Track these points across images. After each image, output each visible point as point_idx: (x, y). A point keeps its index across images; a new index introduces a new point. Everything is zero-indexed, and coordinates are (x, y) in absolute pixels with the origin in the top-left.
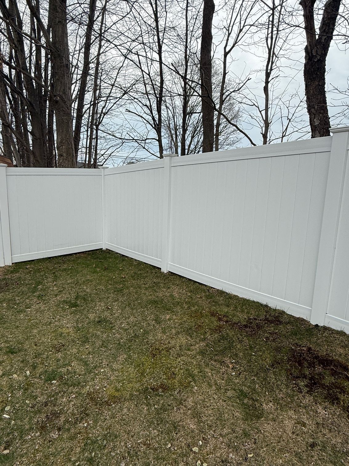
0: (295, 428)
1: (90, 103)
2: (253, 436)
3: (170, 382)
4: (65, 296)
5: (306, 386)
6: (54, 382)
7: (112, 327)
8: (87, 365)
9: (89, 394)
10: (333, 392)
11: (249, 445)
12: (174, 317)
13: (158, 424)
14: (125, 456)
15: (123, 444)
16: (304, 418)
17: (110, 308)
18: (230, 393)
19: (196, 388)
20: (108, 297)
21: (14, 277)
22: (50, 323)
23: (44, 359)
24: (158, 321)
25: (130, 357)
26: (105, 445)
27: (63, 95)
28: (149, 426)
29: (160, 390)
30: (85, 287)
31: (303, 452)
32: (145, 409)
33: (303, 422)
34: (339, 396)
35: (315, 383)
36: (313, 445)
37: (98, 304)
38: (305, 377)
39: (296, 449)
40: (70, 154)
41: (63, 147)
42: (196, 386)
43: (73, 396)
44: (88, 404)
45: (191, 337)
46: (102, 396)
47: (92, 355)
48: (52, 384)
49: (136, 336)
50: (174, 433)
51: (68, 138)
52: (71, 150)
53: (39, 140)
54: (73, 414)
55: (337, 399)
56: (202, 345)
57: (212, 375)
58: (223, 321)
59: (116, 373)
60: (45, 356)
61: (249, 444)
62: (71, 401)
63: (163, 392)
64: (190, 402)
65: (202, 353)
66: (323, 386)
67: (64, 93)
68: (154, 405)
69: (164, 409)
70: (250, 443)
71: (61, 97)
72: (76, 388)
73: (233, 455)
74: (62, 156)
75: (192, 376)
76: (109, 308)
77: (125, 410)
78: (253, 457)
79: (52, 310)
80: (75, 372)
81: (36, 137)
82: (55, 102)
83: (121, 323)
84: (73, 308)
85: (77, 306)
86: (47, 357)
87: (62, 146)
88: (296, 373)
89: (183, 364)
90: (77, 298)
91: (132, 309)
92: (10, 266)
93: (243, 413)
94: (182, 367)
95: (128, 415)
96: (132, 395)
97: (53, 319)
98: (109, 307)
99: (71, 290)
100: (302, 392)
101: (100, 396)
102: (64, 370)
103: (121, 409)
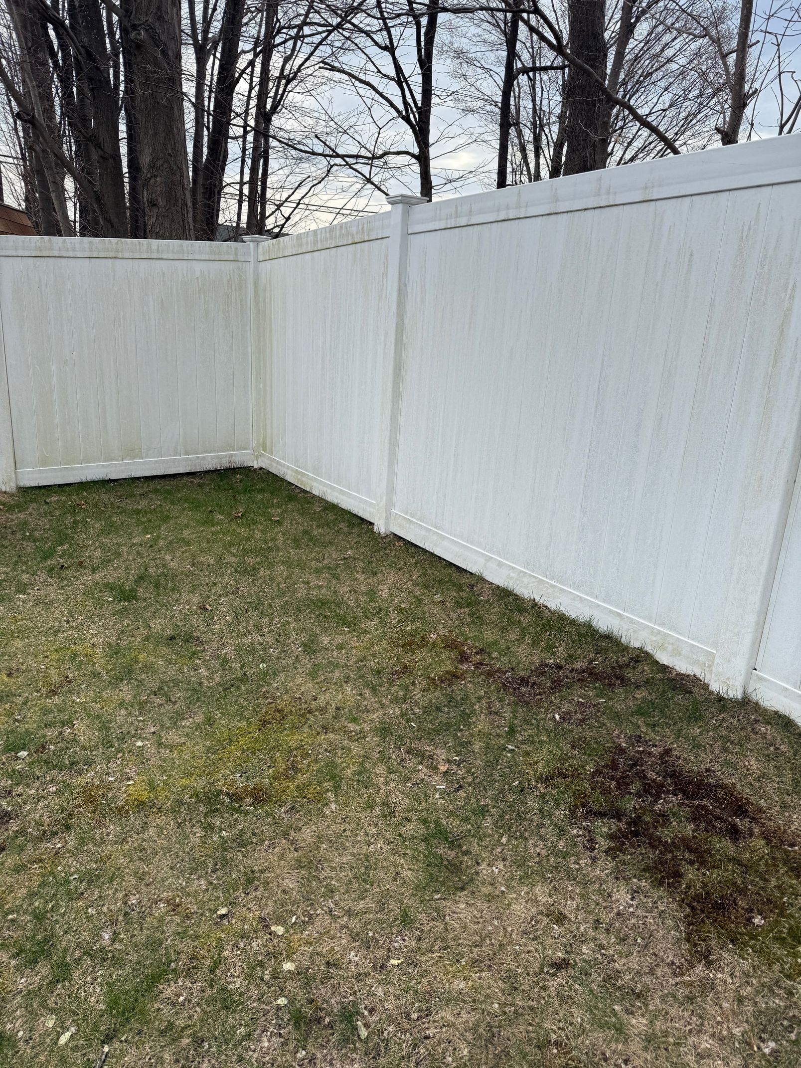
0: (533, 923)
1: (254, 49)
2: (422, 924)
3: (277, 784)
4: (113, 575)
5: (612, 837)
6: (23, 754)
7: (194, 653)
8: (108, 729)
9: (86, 790)
10: (674, 858)
11: (404, 942)
12: (354, 642)
13: (214, 871)
14: (117, 920)
15: (120, 895)
16: (570, 907)
17: (210, 608)
18: (408, 829)
19: (333, 806)
20: (215, 584)
21: (12, 520)
22: (58, 631)
23: (16, 705)
24: (310, 648)
25: (210, 721)
26: (82, 894)
27: (157, 24)
28: (194, 870)
29: (248, 800)
30: (168, 557)
31: (528, 975)
32: (198, 835)
33: (562, 914)
34: (685, 867)
35: (636, 834)
36: (559, 966)
37: (185, 597)
38: (618, 815)
39: (513, 968)
40: (176, 200)
41: (158, 179)
42: (336, 803)
43: (51, 790)
44: (76, 807)
45: (374, 690)
46: (114, 797)
47: (127, 709)
48: (18, 758)
49: (245, 678)
50: (241, 891)
51: (169, 154)
52: (180, 188)
53: (111, 160)
54: (39, 823)
55: (678, 875)
56: (391, 712)
57: (387, 783)
58: (470, 662)
59: (165, 753)
60: (19, 700)
61: (404, 940)
62: (43, 797)
63: (252, 805)
64: (307, 835)
65: (384, 731)
66: (655, 842)
67: (160, 18)
68: (221, 830)
69: (241, 842)
70: (407, 938)
71: (150, 29)
72: (64, 772)
73: (357, 955)
74: (155, 205)
75: (336, 779)
76: (206, 609)
77: (152, 832)
78: (399, 965)
79: (72, 602)
80: (74, 740)
81: (105, 152)
82: (133, 45)
83: (223, 646)
84: (122, 604)
85: (135, 598)
86: (25, 703)
87: (155, 176)
88: (597, 801)
89: (326, 750)
90: (141, 578)
91: (261, 615)
92: (12, 495)
93: (422, 875)
94: (320, 756)
95: (155, 841)
96: (179, 803)
97: (67, 621)
98: (208, 607)
99: (134, 560)
100: (594, 849)
101: (110, 795)
102: (50, 733)
103: (145, 826)
